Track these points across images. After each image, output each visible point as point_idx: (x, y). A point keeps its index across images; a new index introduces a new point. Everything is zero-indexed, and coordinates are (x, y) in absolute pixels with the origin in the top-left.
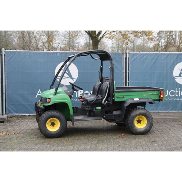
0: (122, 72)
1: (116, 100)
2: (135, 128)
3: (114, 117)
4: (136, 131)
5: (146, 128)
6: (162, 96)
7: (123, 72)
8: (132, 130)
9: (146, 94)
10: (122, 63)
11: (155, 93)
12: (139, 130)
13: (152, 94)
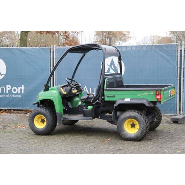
0: (175, 67)
1: (106, 99)
2: (124, 133)
3: (110, 119)
4: (125, 137)
5: (137, 133)
6: (158, 97)
7: (177, 68)
8: (121, 135)
9: (141, 94)
10: (176, 56)
11: (152, 93)
12: (128, 136)
13: (148, 94)
